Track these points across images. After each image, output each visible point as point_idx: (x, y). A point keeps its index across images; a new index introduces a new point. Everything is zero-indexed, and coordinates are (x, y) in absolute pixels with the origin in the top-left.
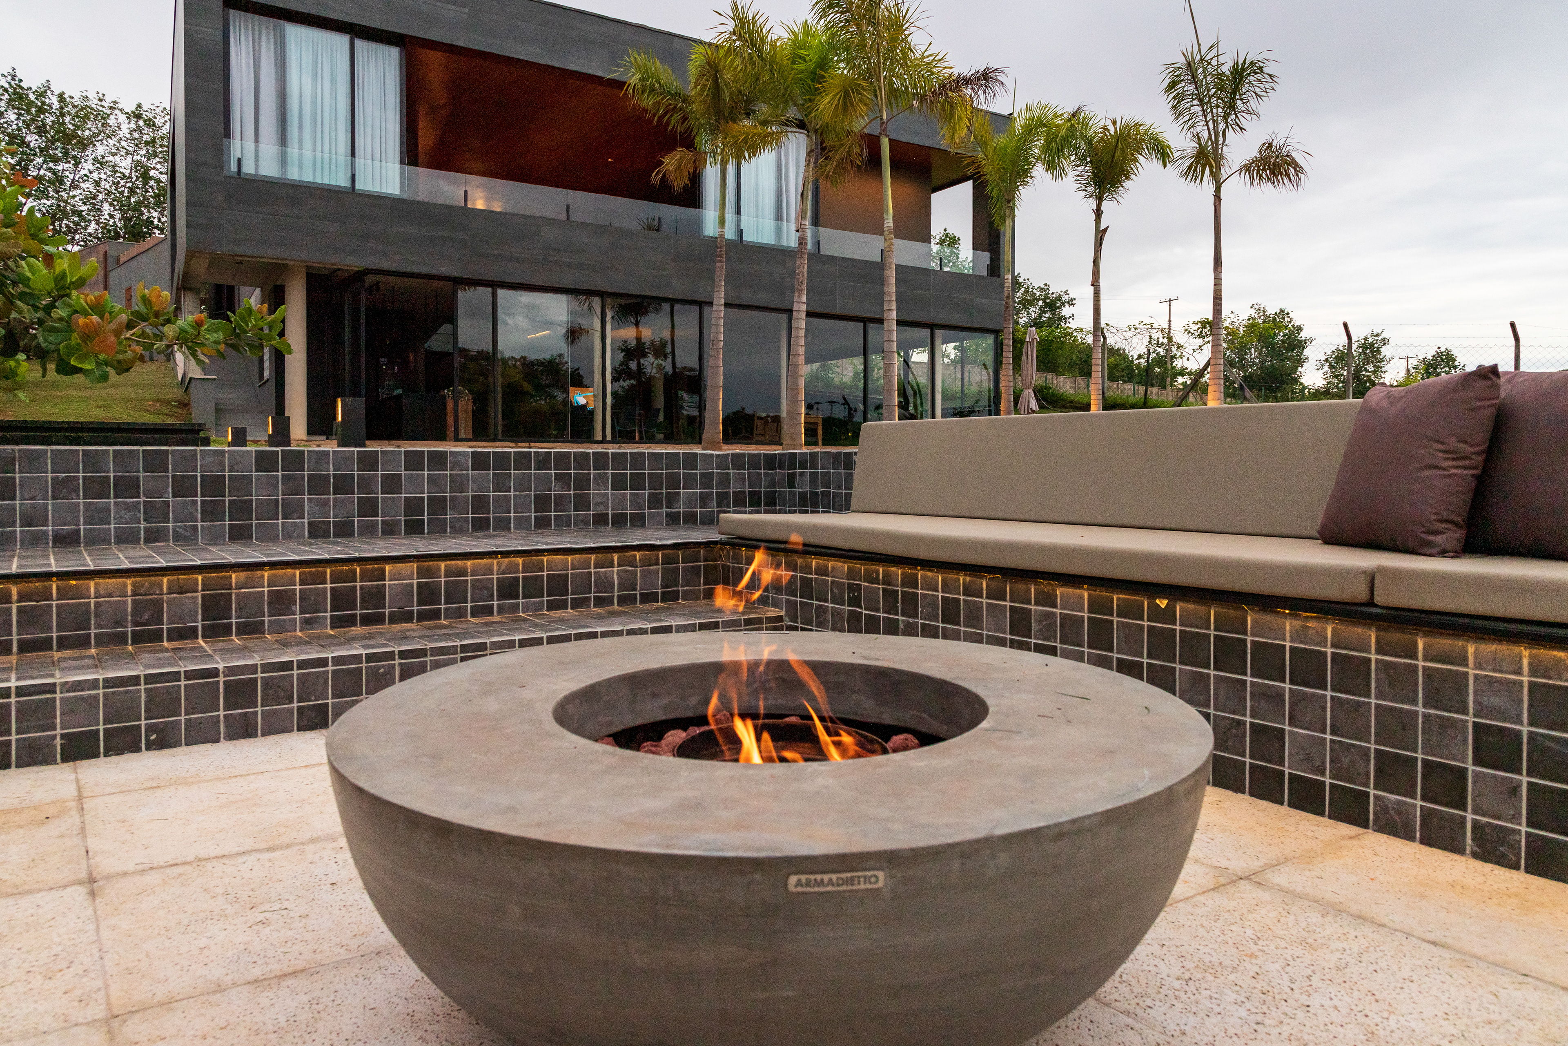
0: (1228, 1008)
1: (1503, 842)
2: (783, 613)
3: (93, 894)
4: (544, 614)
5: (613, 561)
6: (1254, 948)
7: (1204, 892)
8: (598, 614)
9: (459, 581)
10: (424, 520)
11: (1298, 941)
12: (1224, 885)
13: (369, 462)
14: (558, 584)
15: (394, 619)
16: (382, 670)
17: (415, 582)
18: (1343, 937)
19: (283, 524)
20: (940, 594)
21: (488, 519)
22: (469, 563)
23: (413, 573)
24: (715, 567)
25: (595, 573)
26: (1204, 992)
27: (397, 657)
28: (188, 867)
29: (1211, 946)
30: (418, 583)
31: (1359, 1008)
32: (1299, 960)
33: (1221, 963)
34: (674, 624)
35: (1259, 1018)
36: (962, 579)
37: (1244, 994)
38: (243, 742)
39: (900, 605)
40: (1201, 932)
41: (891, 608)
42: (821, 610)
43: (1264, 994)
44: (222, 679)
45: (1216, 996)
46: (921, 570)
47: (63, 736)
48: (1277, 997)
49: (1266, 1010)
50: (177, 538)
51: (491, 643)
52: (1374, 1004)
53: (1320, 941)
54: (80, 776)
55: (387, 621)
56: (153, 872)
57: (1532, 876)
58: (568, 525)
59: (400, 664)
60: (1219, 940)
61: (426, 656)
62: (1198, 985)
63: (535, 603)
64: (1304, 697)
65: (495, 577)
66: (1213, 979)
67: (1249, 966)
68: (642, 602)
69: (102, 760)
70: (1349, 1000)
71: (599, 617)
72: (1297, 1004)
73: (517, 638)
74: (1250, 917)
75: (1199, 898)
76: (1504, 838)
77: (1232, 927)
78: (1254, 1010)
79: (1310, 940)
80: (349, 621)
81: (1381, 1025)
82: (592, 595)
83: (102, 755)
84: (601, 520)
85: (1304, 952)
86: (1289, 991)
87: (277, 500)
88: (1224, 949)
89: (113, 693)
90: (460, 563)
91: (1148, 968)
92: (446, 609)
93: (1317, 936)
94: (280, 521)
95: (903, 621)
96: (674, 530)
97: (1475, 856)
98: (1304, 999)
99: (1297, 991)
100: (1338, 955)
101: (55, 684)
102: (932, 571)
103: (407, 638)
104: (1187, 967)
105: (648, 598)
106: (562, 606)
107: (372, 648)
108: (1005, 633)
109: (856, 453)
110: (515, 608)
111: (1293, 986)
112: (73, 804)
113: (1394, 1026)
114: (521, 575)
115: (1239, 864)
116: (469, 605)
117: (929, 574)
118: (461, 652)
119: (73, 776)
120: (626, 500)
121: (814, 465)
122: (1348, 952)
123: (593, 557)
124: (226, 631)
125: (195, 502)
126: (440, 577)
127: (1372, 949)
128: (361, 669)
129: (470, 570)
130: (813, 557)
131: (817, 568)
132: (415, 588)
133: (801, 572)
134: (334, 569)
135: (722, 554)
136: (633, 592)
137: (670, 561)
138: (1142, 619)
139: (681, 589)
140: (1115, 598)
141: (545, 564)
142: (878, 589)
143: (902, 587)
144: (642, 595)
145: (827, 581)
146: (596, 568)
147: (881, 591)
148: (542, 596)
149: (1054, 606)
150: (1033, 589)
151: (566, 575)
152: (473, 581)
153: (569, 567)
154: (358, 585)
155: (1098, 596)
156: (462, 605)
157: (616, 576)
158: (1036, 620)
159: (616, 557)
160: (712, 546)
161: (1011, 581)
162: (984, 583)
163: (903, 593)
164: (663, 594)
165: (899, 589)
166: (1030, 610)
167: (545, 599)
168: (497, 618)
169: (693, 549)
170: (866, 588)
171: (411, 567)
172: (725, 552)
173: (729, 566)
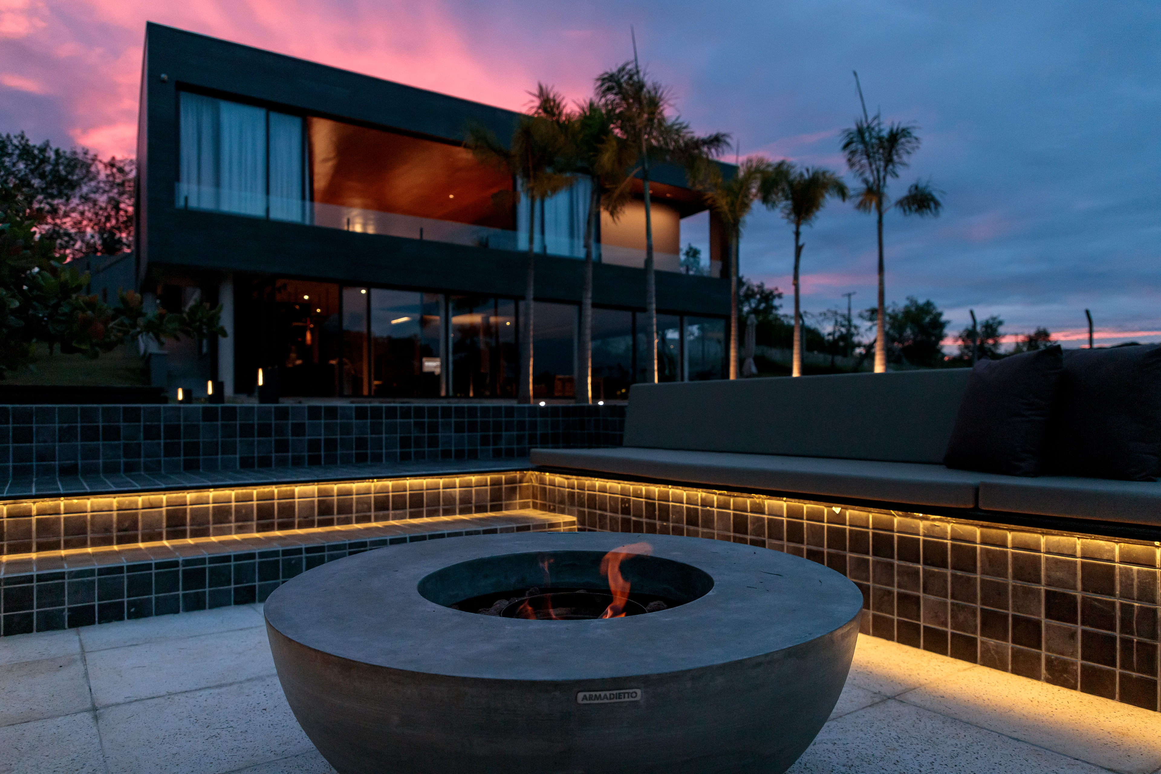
1: (1066, 671)
2: (575, 519)
3: (96, 718)
4: (407, 521)
5: (455, 483)
6: (896, 745)
7: (864, 708)
8: (445, 521)
9: (347, 499)
10: (320, 456)
11: (926, 739)
12: (877, 703)
13: (282, 413)
14: (417, 500)
15: (300, 526)
16: (293, 562)
17: (316, 499)
18: (956, 736)
19: (222, 458)
20: (685, 506)
21: (366, 454)
22: (354, 486)
23: (314, 493)
25: (443, 492)
27: (304, 552)
28: (162, 700)
33: (873, 755)
34: (498, 527)
36: (700, 494)
38: (196, 613)
39: (657, 513)
41: (651, 515)
42: (602, 517)
44: (181, 568)
46: (672, 488)
47: (70, 609)
50: (147, 469)
53: (940, 739)
54: (82, 637)
55: (296, 527)
56: (137, 703)
57: (1085, 694)
58: (423, 458)
60: (872, 740)
61: (324, 551)
63: (399, 514)
64: (934, 574)
65: (372, 495)
66: (867, 765)
67: (892, 757)
68: (476, 512)
69: (97, 626)
71: (447, 523)
73: (388, 538)
75: (862, 712)
76: (1067, 669)
77: (882, 731)
79: (934, 739)
80: (270, 527)
82: (441, 508)
83: (97, 623)
84: (446, 454)
85: (930, 746)
87: (217, 443)
88: (876, 746)
89: (105, 579)
90: (347, 486)
91: (823, 759)
92: (337, 518)
93: (938, 736)
94: (219, 456)
95: (659, 524)
97: (1048, 681)
100: (952, 748)
101: (64, 573)
102: (679, 489)
103: (311, 539)
104: (851, 757)
105: (480, 509)
106: (419, 515)
107: (287, 546)
108: (730, 532)
109: (626, 406)
110: (386, 517)
111: (922, 769)
112: (78, 657)
117: (677, 491)
118: (350, 549)
119: (77, 638)
120: (464, 439)
122: (959, 746)
123: (441, 481)
124: (183, 534)
125: (159, 444)
126: (334, 496)
127: (975, 743)
128: (278, 561)
129: (354, 491)
130: (596, 479)
131: (599, 487)
132: (316, 503)
133: (588, 490)
134: (258, 490)
135: (532, 478)
136: (470, 505)
137: (495, 483)
138: (823, 522)
139: (504, 503)
140: (805, 506)
141: (408, 486)
142: (642, 502)
143: (658, 500)
144: (476, 507)
145: (606, 496)
146: (444, 488)
147: (644, 503)
148: (405, 508)
149: (763, 513)
150: (748, 501)
151: (422, 494)
152: (357, 498)
153: (425, 488)
154: (276, 502)
155: (793, 506)
156: (349, 515)
157: (458, 494)
158: (751, 523)
159: (457, 480)
160: (525, 472)
161: (734, 496)
162: (715, 497)
163: (659, 504)
164: (491, 506)
165: (657, 502)
166: (747, 516)
167: (408, 510)
168: (374, 524)
169: (512, 474)
170: (634, 501)
171: (313, 488)
172: (535, 476)
173: (537, 486)
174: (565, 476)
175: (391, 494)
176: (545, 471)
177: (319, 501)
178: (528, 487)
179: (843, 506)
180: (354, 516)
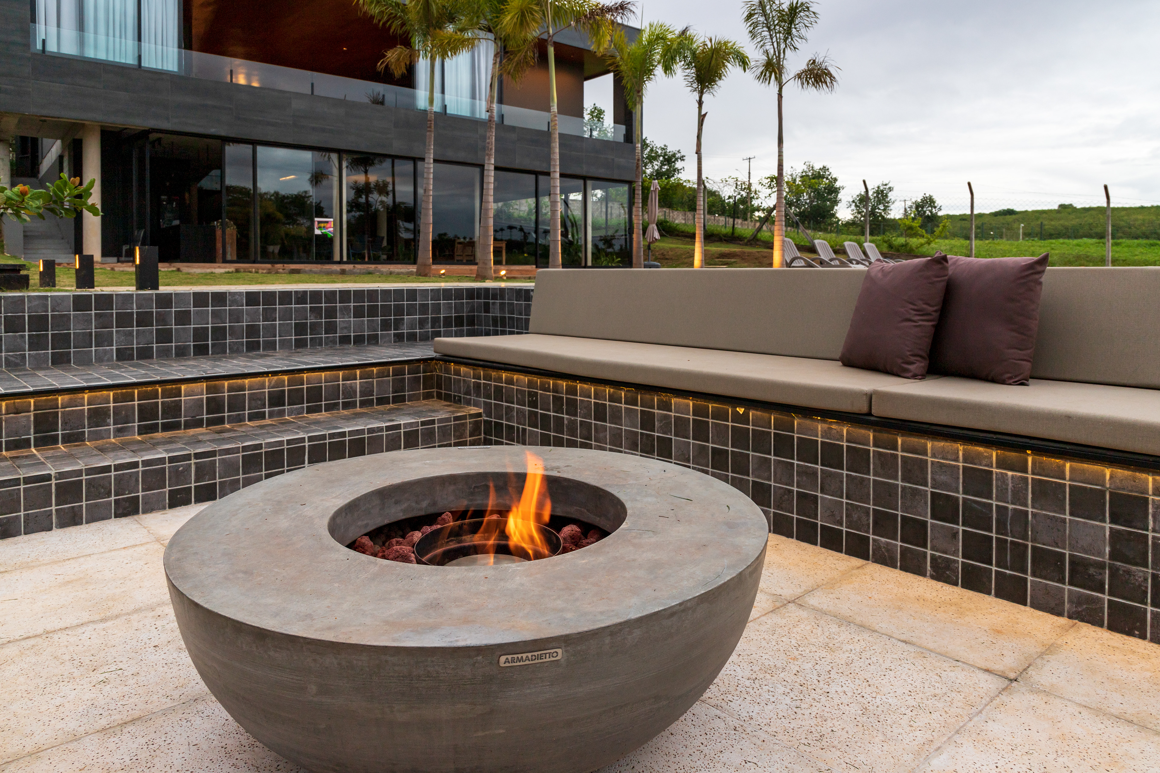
0: (779, 698)
1: (948, 568)
2: (481, 411)
4: (304, 417)
5: (356, 375)
7: (767, 614)
8: (345, 416)
9: (239, 395)
10: (208, 345)
11: (823, 646)
12: (778, 608)
13: (164, 300)
14: (315, 394)
15: (189, 425)
16: (181, 468)
17: (205, 397)
18: (851, 641)
19: (96, 351)
20: (593, 401)
21: (258, 342)
22: (247, 381)
23: (203, 390)
24: (431, 377)
25: (343, 384)
26: (764, 687)
27: (193, 458)
29: (770, 653)
30: (207, 397)
31: (859, 692)
32: (823, 660)
33: (775, 666)
34: (402, 422)
35: (798, 703)
36: (608, 390)
37: (789, 687)
38: (71, 529)
39: (565, 407)
40: (764, 644)
41: (558, 409)
42: (509, 409)
43: (801, 686)
44: (53, 482)
45: (772, 689)
46: (580, 383)
48: (810, 687)
49: (802, 697)
50: (10, 366)
51: (266, 443)
52: (868, 687)
53: (836, 645)
55: (183, 427)
57: (966, 590)
58: (321, 344)
59: (195, 463)
61: (216, 456)
62: (761, 683)
63: (297, 409)
64: (831, 474)
65: (267, 390)
66: (770, 677)
67: (792, 666)
68: (377, 404)
70: (853, 686)
71: (347, 418)
72: (821, 692)
73: (285, 439)
74: (795, 630)
75: (764, 618)
76: (949, 566)
77: (783, 639)
78: (795, 698)
79: (831, 645)
80: (153, 429)
81: (871, 703)
82: (341, 401)
84: (345, 340)
85: (827, 653)
86: (816, 682)
87: (91, 333)
88: (777, 655)
90: (239, 381)
91: (729, 673)
92: (228, 416)
93: (835, 642)
94: (93, 349)
95: (567, 419)
96: (400, 347)
97: (933, 578)
98: (826, 688)
99: (822, 683)
100: (847, 654)
102: (587, 384)
103: (200, 441)
104: (755, 670)
105: (382, 401)
106: (317, 409)
107: (174, 452)
108: (637, 428)
110: (281, 413)
111: (819, 679)
113: (879, 703)
114: (286, 388)
115: (788, 592)
116: (247, 412)
117: (585, 386)
118: (243, 452)
120: (364, 324)
121: (502, 298)
122: (854, 651)
123: (341, 373)
124: (54, 440)
125: (24, 337)
126: (224, 393)
127: (868, 648)
128: (165, 468)
129: (247, 387)
130: (503, 371)
131: (506, 379)
132: (205, 401)
133: (495, 382)
134: (140, 389)
135: (436, 367)
136: (371, 398)
137: (398, 374)
138: (727, 421)
139: (407, 394)
140: (710, 406)
141: (305, 379)
142: (549, 395)
143: (566, 394)
144: (377, 400)
145: (513, 388)
146: (343, 381)
147: (551, 397)
148: (303, 403)
149: (670, 411)
150: (656, 399)
151: (321, 387)
152: (250, 393)
153: (323, 381)
154: (160, 401)
155: (699, 405)
156: (242, 413)
157: (358, 386)
158: (658, 419)
159: (358, 372)
160: (429, 362)
161: (641, 393)
162: (622, 393)
163: (567, 398)
164: (393, 398)
165: (564, 396)
166: (654, 413)
167: (305, 405)
168: (268, 422)
169: (415, 364)
170: (541, 394)
171: (202, 385)
172: (439, 366)
173: (441, 376)
174: (471, 367)
176: (450, 361)
177: (208, 399)
179: (746, 406)
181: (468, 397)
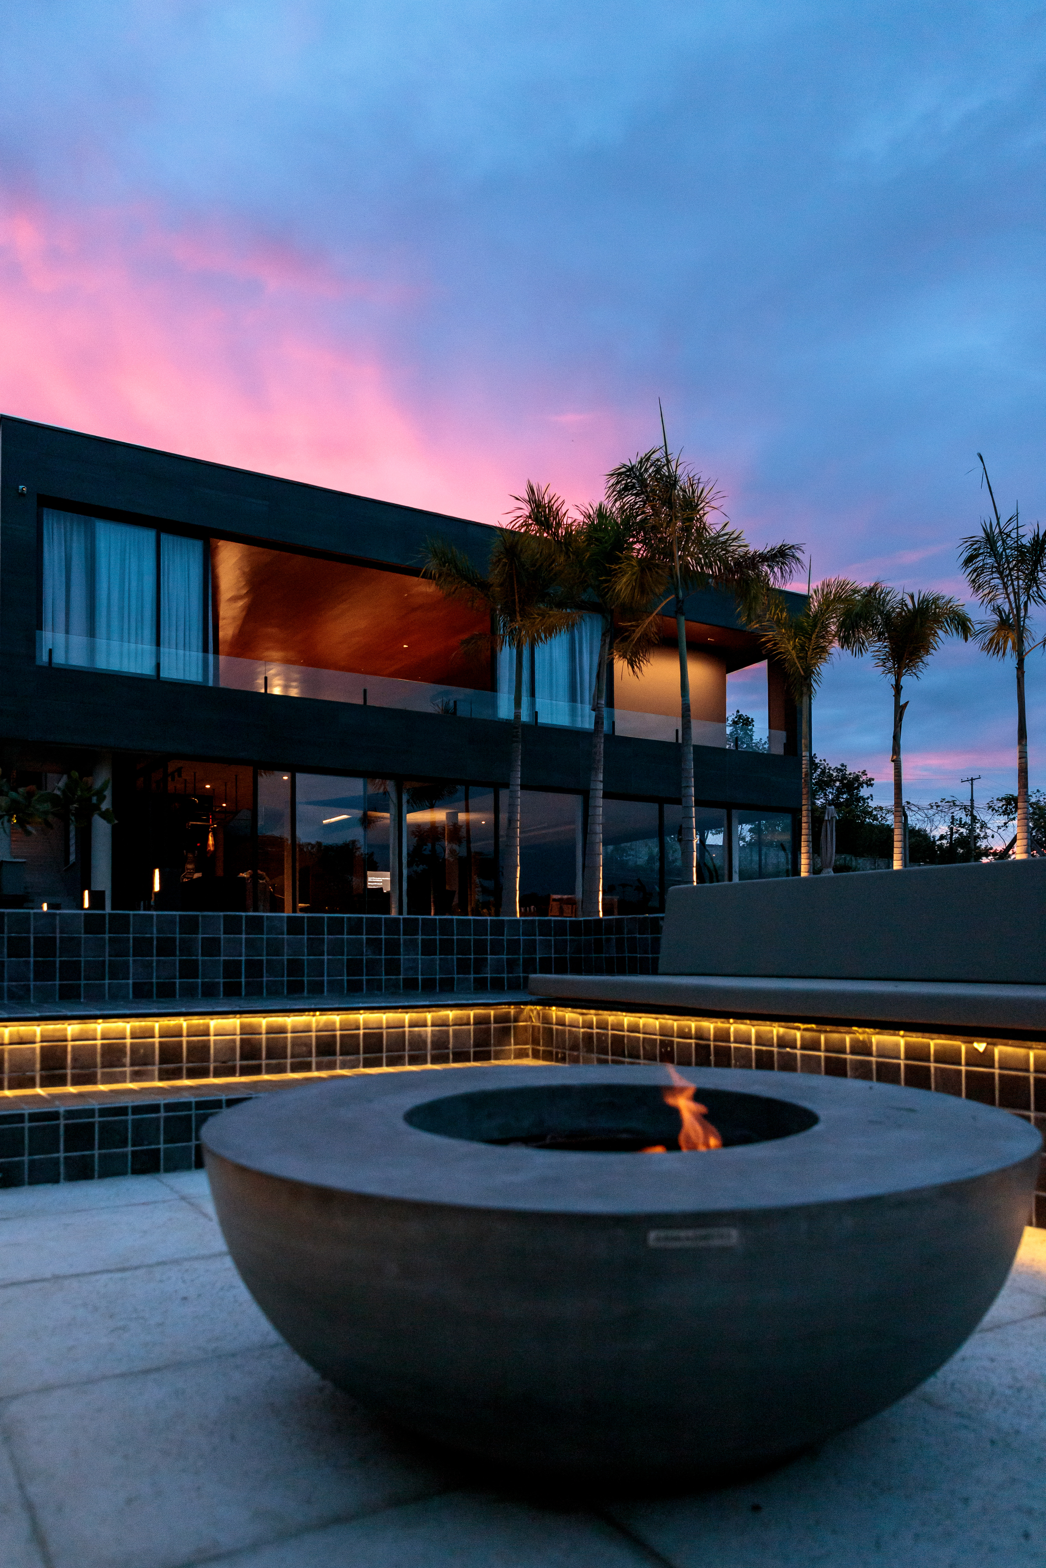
5: (426, 1020)
9: (279, 1037)
10: (241, 982)
13: (191, 925)
14: (374, 1042)
15: (218, 1073)
17: (238, 1037)
19: (109, 984)
20: (754, 1047)
21: (302, 983)
22: (289, 1020)
23: (235, 1029)
24: (525, 1028)
25: (409, 1032)
36: (776, 1030)
38: (83, 1183)
39: (712, 1058)
41: (703, 1062)
46: (734, 1023)
50: (12, 995)
55: (212, 1074)
58: (380, 987)
63: (350, 1061)
65: (314, 1033)
68: (454, 1061)
80: (177, 1074)
82: (407, 1053)
84: (411, 983)
87: (104, 963)
90: (280, 1020)
92: (266, 1064)
94: (107, 981)
96: (483, 994)
102: (746, 1024)
105: (460, 1056)
106: (377, 1062)
107: (201, 1097)
109: (663, 919)
110: (332, 1065)
117: (742, 1027)
120: (435, 964)
123: (407, 1017)
125: (28, 963)
126: (262, 1034)
129: (289, 1028)
130: (624, 1014)
131: (629, 1025)
132: (238, 1043)
133: (612, 1029)
134: (162, 1023)
135: (531, 1014)
136: (446, 1051)
137: (481, 1021)
138: (960, 1064)
139: (493, 1049)
140: (932, 1043)
141: (361, 1022)
142: (690, 1044)
143: (715, 1040)
144: (454, 1054)
145: (639, 1037)
146: (410, 1026)
147: (693, 1045)
148: (358, 1053)
149: (870, 1054)
150: (848, 1038)
151: (382, 1034)
152: (292, 1038)
153: (384, 1026)
154: (184, 1039)
155: (914, 1043)
156: (282, 1061)
157: (429, 1035)
158: (852, 1069)
159: (429, 1016)
160: (522, 1007)
161: (826, 1032)
162: (798, 1034)
163: (715, 1046)
164: (475, 1052)
165: (712, 1043)
166: (845, 1060)
167: (361, 1056)
168: (315, 1074)
169: (504, 1009)
170: (678, 1043)
171: (234, 1023)
172: (535, 1012)
173: (539, 1027)
174: (579, 1010)
175: (338, 1033)
176: (551, 1005)
177: (242, 1040)
178: (525, 1026)
179: (989, 1040)
180: (289, 1061)
181: (575, 1053)
